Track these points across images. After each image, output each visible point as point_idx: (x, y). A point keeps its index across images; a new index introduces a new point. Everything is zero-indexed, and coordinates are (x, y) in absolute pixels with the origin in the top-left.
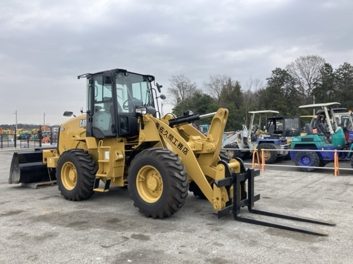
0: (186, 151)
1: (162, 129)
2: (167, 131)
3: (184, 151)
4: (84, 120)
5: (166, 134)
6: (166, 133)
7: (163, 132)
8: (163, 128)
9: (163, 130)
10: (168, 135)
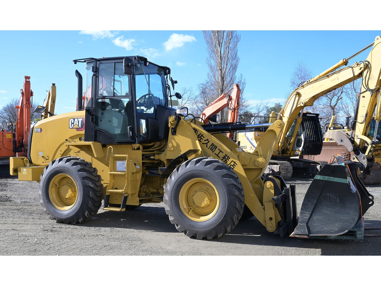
0: (234, 165)
1: (200, 137)
2: (207, 140)
3: (231, 165)
4: (76, 120)
5: (207, 144)
6: (207, 142)
7: (201, 140)
8: (202, 136)
9: (202, 137)
10: (209, 145)
